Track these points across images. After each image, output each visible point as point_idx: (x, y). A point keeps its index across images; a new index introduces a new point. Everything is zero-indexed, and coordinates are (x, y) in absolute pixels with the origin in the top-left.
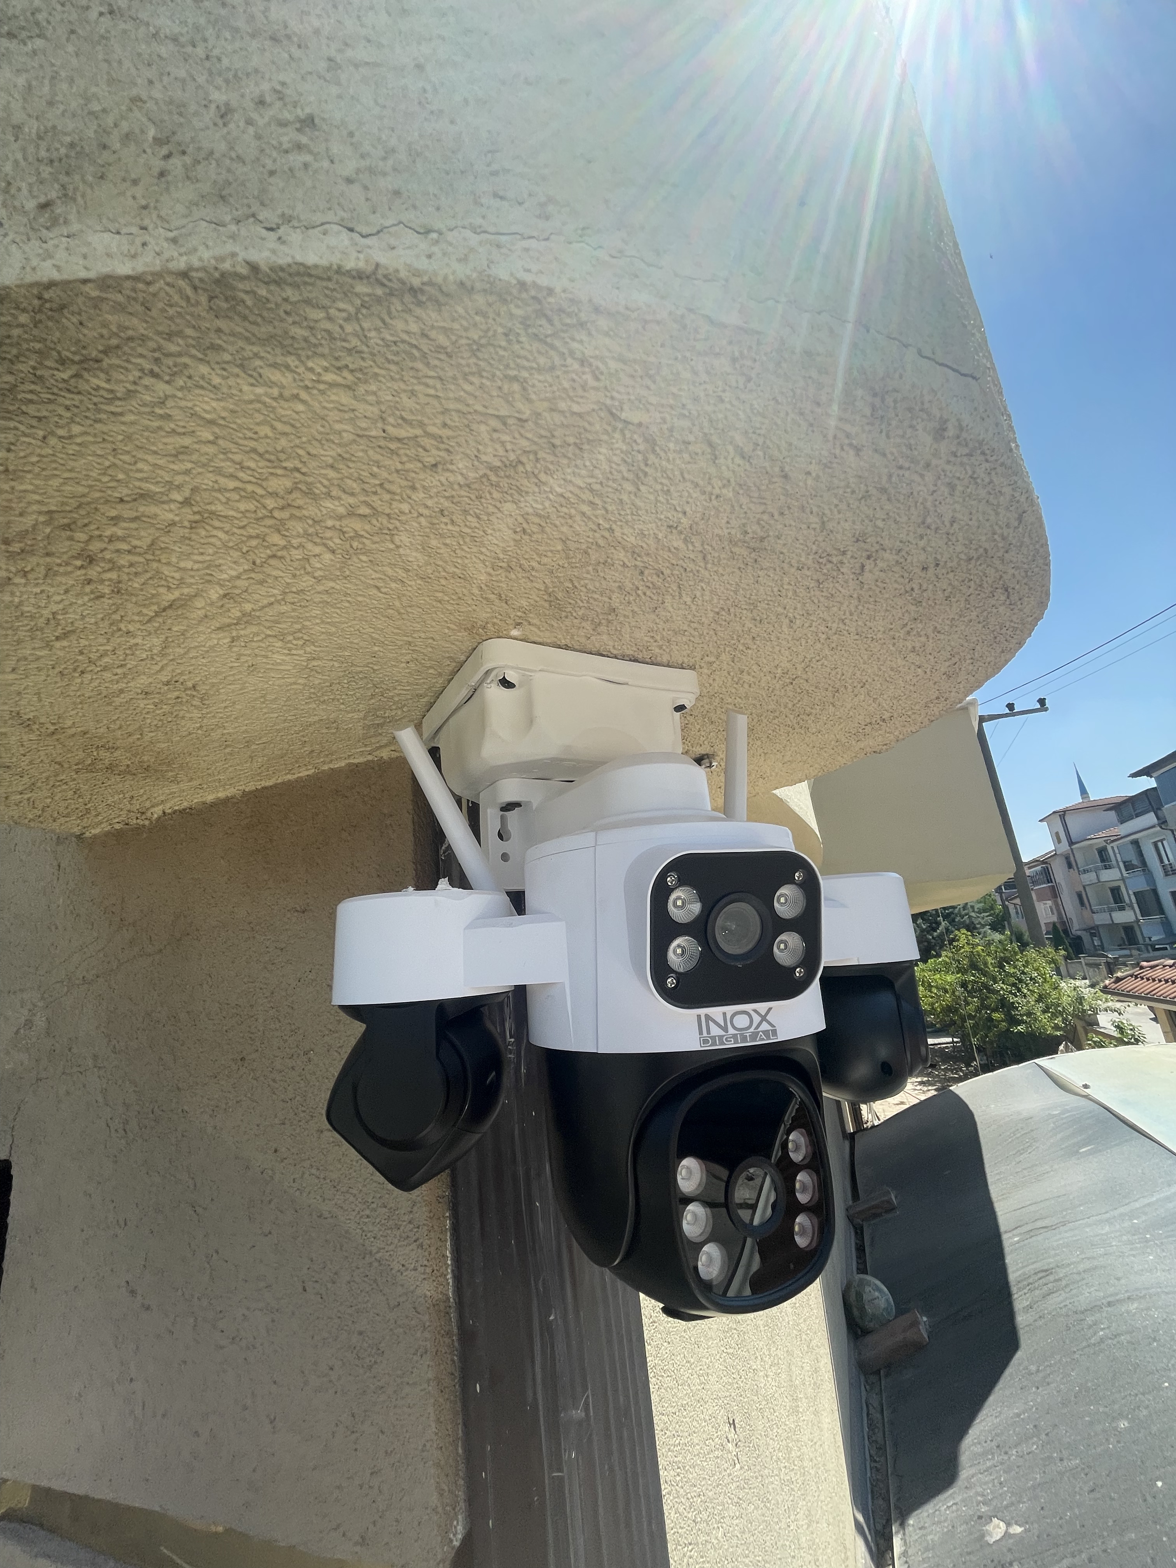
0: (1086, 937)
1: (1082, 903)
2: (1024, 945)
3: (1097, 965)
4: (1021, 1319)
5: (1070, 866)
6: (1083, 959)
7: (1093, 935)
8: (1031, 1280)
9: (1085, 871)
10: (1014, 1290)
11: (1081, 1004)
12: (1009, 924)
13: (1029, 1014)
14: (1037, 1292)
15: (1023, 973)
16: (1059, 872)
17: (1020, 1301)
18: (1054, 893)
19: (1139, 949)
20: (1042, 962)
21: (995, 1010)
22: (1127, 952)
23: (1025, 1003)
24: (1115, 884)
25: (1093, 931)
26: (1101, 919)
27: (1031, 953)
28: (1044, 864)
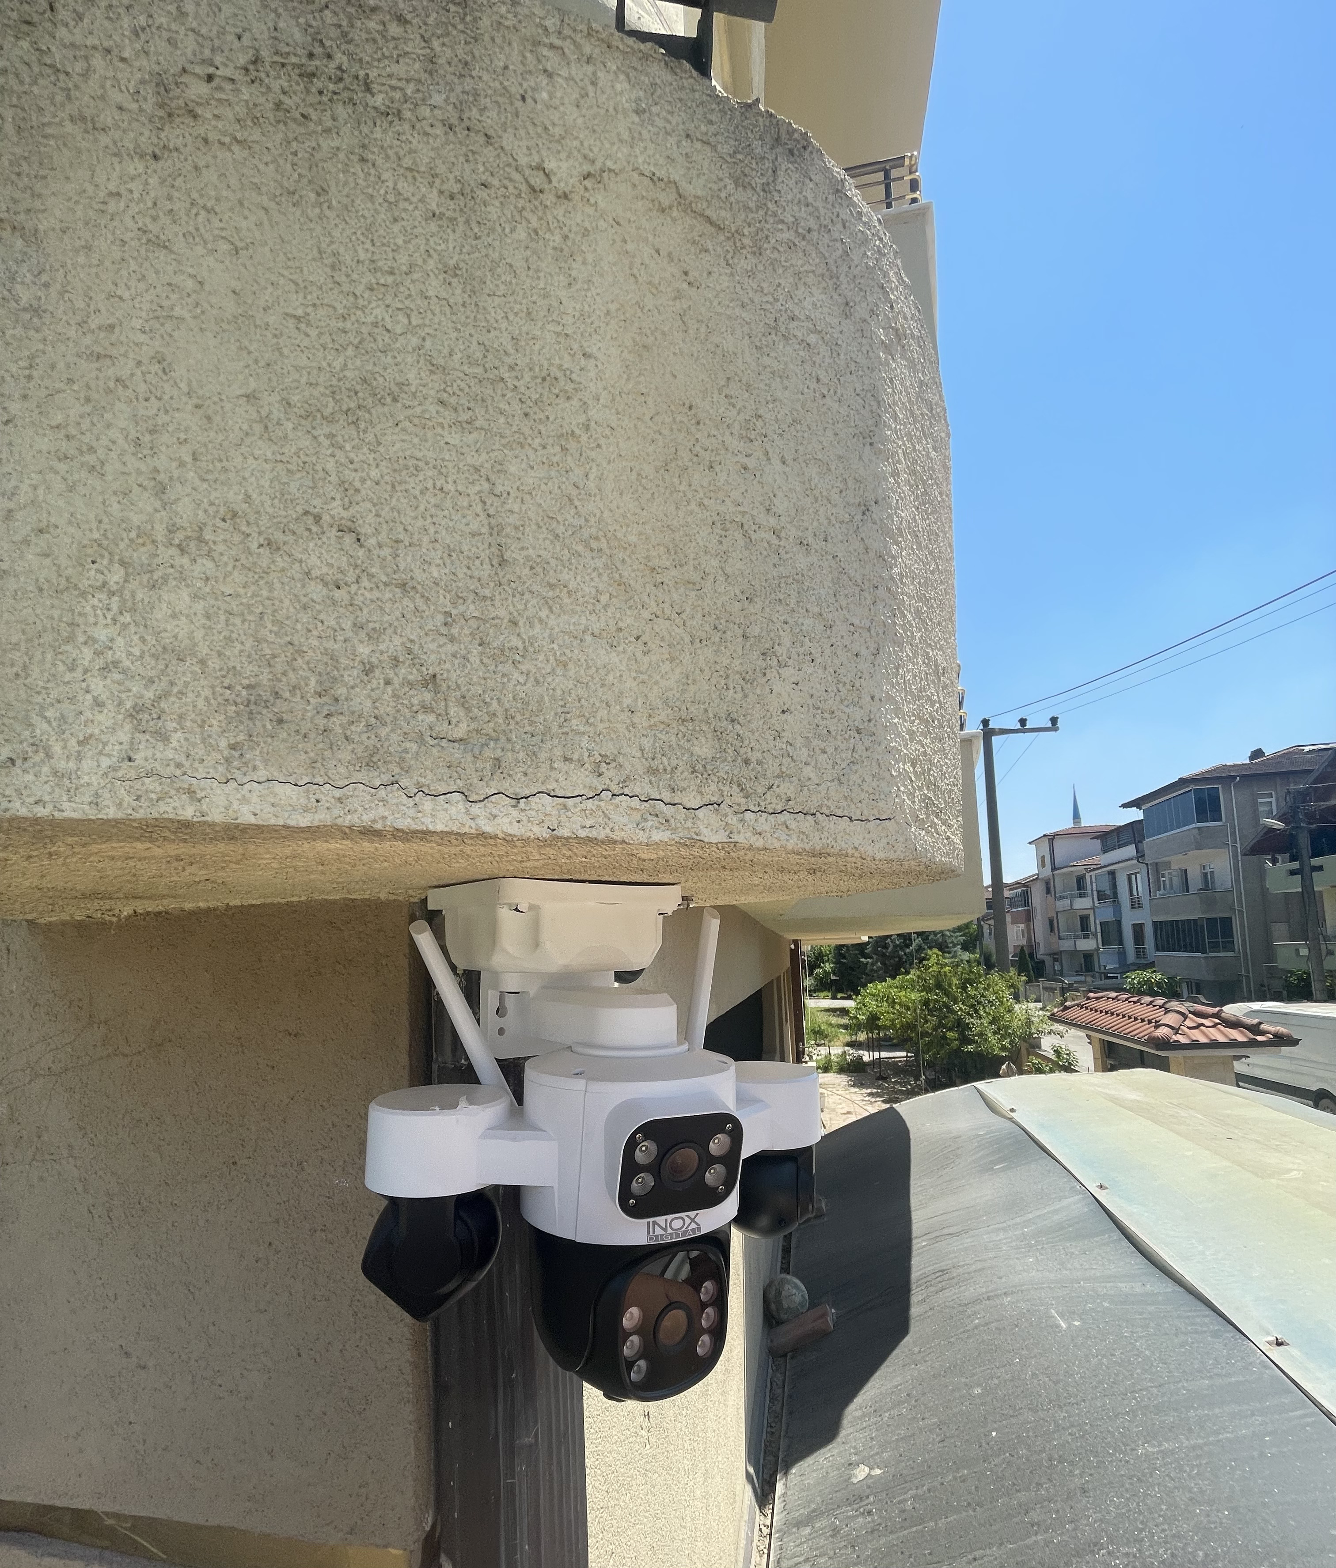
0: (1048, 961)
1: (1052, 930)
2: (990, 966)
3: (1052, 990)
4: (914, 1311)
5: (1048, 891)
6: (1042, 983)
7: (1056, 960)
8: (929, 1279)
9: (1061, 898)
10: (913, 1286)
11: (1029, 1027)
12: (981, 944)
13: (981, 1035)
14: (932, 1289)
15: (982, 996)
16: (1037, 897)
17: (916, 1297)
18: (1029, 917)
19: (1093, 976)
20: (1001, 985)
21: (950, 1029)
22: (1083, 978)
23: (978, 1024)
24: (1086, 912)
25: (1056, 956)
26: (1066, 945)
27: (995, 976)
28: (1025, 887)
